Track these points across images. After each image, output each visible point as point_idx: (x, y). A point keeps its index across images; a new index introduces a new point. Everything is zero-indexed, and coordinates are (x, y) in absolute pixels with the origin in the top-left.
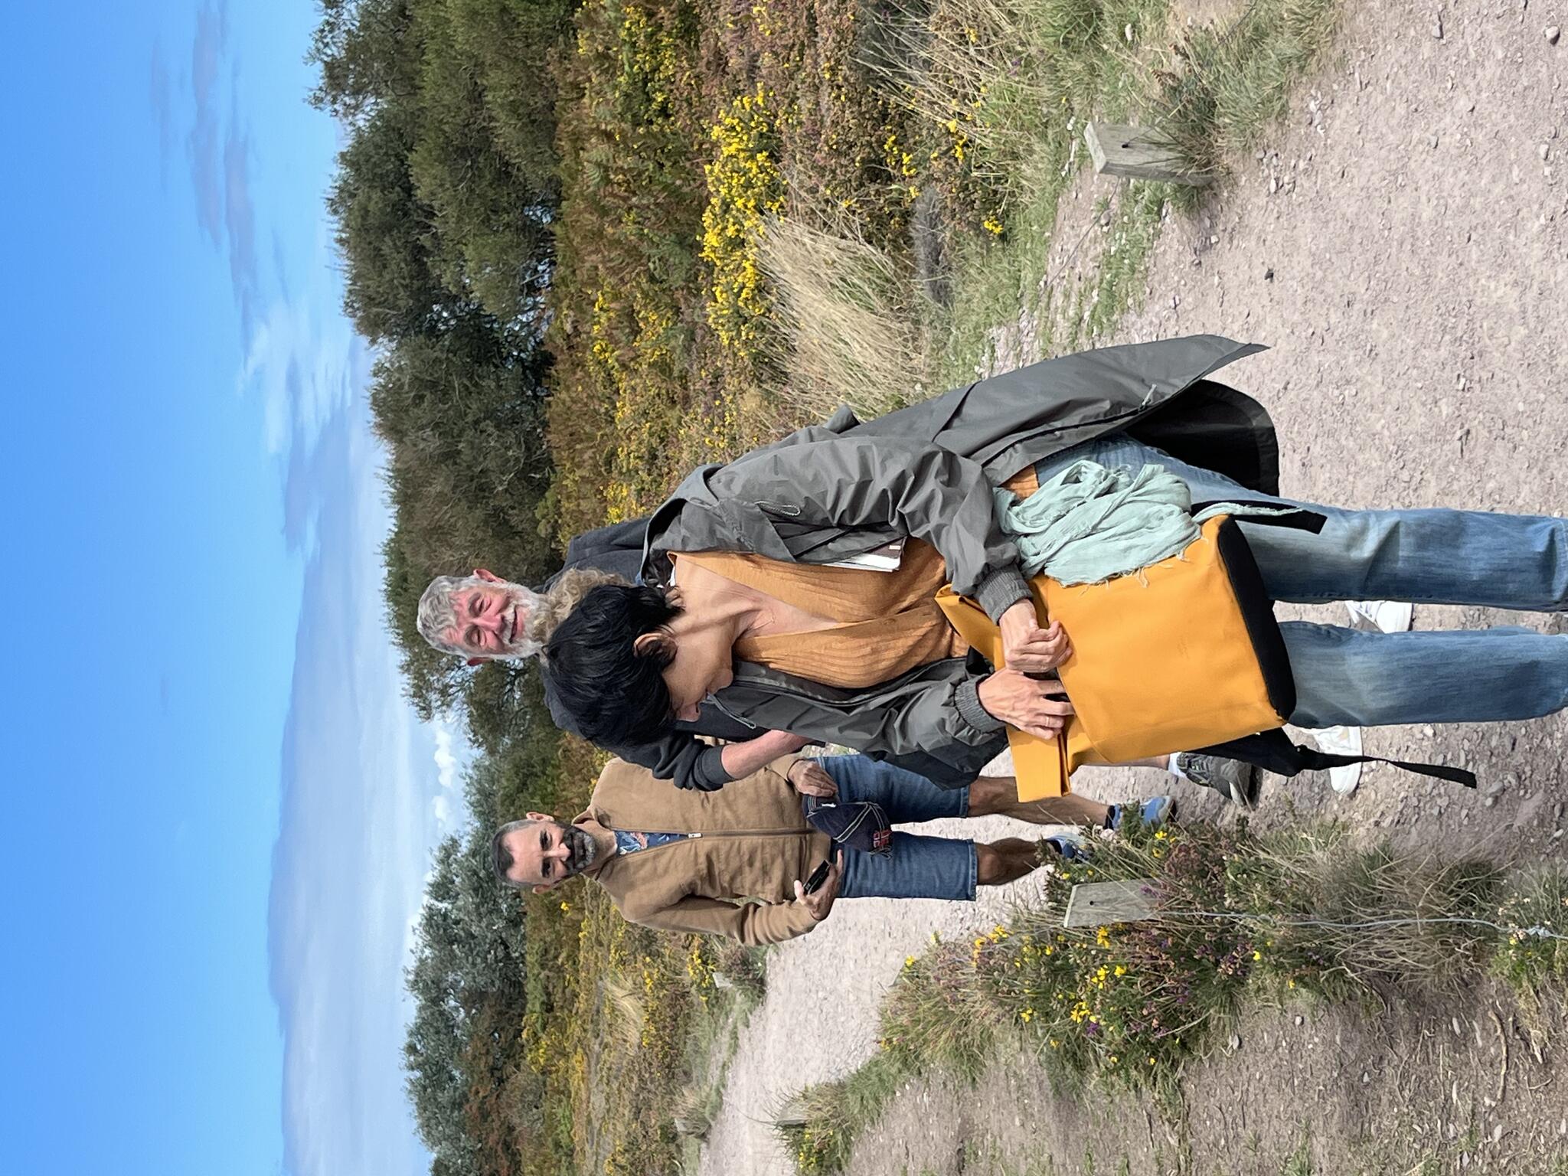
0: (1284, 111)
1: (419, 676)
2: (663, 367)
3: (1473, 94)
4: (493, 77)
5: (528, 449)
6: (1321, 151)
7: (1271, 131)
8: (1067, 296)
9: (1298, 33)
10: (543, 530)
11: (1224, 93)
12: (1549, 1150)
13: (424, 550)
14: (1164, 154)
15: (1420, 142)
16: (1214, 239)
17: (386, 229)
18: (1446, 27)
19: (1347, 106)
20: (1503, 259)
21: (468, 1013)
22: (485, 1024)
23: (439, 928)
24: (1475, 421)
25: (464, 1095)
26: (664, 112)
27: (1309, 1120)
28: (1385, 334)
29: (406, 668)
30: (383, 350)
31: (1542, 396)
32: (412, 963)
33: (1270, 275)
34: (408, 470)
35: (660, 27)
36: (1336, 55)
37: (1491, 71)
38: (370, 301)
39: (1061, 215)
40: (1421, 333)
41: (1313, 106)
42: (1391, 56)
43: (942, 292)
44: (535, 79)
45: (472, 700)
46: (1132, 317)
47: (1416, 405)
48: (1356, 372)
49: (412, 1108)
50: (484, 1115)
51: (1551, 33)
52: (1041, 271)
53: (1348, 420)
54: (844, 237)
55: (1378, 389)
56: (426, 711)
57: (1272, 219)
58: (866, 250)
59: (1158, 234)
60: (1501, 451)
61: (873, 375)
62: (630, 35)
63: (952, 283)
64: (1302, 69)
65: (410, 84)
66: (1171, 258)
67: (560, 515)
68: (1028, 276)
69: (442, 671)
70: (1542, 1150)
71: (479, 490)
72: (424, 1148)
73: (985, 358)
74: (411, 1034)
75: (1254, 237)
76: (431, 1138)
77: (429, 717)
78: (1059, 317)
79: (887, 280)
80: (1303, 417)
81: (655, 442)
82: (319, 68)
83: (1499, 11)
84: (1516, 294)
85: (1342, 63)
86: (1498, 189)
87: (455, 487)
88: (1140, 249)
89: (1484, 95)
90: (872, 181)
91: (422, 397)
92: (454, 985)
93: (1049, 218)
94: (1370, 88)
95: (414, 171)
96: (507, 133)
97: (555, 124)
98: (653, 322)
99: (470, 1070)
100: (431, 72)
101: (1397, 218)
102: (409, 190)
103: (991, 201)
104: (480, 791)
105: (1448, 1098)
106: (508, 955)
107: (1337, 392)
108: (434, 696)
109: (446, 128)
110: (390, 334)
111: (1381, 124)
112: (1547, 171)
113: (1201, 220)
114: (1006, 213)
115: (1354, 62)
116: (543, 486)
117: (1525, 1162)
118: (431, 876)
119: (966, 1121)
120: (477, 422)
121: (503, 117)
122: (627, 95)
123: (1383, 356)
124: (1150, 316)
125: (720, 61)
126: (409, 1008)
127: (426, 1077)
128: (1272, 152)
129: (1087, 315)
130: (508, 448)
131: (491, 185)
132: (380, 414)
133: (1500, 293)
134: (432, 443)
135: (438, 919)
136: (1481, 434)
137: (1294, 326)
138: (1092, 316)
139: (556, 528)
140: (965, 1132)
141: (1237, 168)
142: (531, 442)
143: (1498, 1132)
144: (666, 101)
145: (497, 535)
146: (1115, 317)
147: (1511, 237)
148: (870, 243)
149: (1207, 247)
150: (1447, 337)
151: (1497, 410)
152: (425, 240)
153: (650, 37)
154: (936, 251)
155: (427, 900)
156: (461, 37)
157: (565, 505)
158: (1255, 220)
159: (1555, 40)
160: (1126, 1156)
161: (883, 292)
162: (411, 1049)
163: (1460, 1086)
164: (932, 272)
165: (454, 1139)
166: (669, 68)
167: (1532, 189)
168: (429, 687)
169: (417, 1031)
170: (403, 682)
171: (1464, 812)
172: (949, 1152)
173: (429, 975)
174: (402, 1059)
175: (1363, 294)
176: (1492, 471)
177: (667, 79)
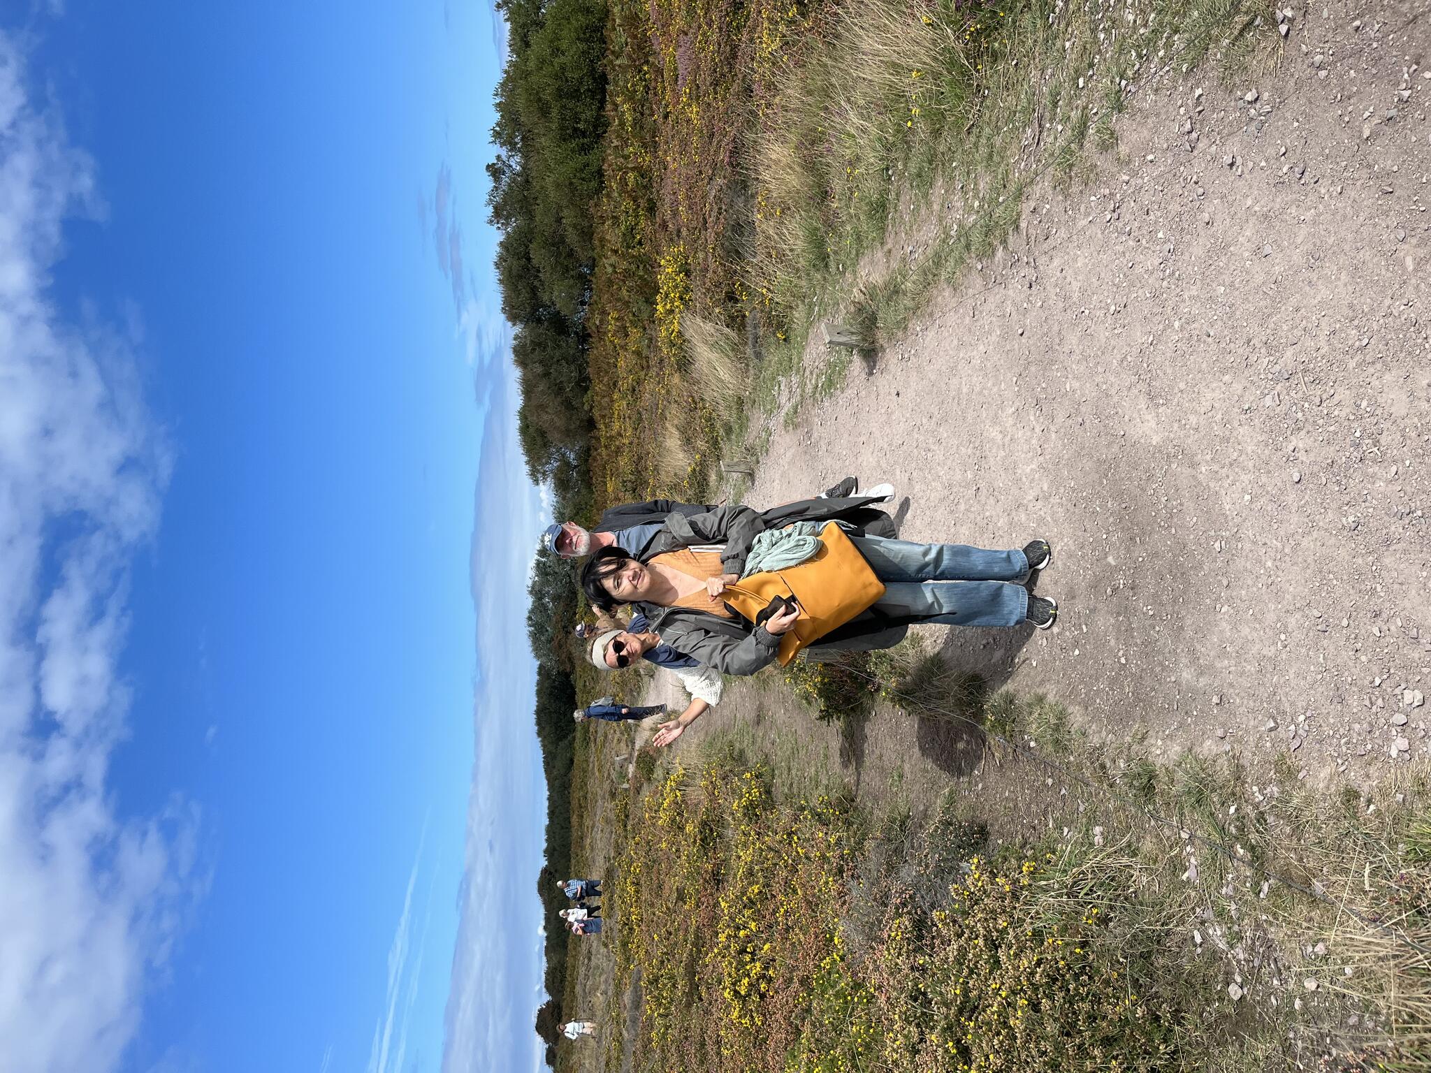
0: (906, 328)
1: (533, 466)
2: (638, 353)
3: (986, 345)
4: (565, 213)
5: (580, 372)
6: (921, 348)
7: (900, 334)
8: (811, 373)
9: (913, 299)
10: (586, 407)
11: (880, 315)
12: (1002, 801)
13: (536, 414)
14: (854, 338)
15: (963, 358)
16: (875, 371)
17: (520, 277)
18: (976, 313)
19: (933, 333)
20: (995, 420)
21: (553, 604)
22: (561, 608)
23: (541, 568)
24: (982, 485)
25: (552, 638)
26: (640, 243)
27: (903, 755)
28: (945, 435)
29: (527, 463)
30: (518, 329)
31: (1010, 484)
32: (530, 583)
33: (898, 394)
34: (529, 380)
35: (639, 206)
36: (929, 311)
37: (994, 338)
38: (513, 307)
39: (810, 337)
40: (961, 439)
41: (918, 329)
42: (951, 319)
43: (758, 355)
44: (584, 214)
45: (555, 477)
46: (838, 392)
47: (957, 470)
48: (932, 447)
49: (530, 643)
50: (560, 646)
51: (1020, 331)
52: (800, 359)
53: (928, 466)
54: (717, 324)
55: (942, 458)
56: (536, 482)
57: (899, 370)
58: (727, 330)
59: (851, 361)
60: (992, 501)
61: (730, 385)
62: (626, 208)
63: (763, 352)
64: (914, 313)
65: (530, 215)
66: (856, 373)
67: (593, 401)
68: (795, 360)
69: (543, 465)
70: (998, 800)
71: (559, 389)
72: (535, 660)
73: (776, 388)
74: (529, 612)
75: (891, 375)
76: (538, 656)
77: (538, 484)
78: (808, 382)
79: (735, 344)
80: (909, 459)
81: (635, 384)
82: (491, 209)
83: (999, 314)
84: (1001, 436)
85: (931, 315)
86: (995, 389)
87: (549, 388)
88: (845, 366)
89: (991, 347)
90: (730, 301)
91: (534, 349)
92: (548, 592)
93: (805, 337)
94: (943, 328)
95: (531, 252)
96: (572, 237)
97: (593, 234)
98: (635, 333)
99: (555, 628)
100: (539, 210)
101: (952, 387)
102: (529, 259)
103: (780, 325)
104: (559, 512)
105: (960, 764)
106: (571, 582)
107: (924, 453)
108: (539, 475)
109: (546, 234)
110: (521, 321)
111: (947, 345)
112: (1016, 389)
113: (869, 362)
114: (786, 331)
115: (936, 316)
116: (586, 389)
117: (991, 802)
118: (538, 547)
119: (761, 704)
120: (558, 361)
121: (570, 229)
122: (624, 234)
123: (944, 444)
124: (846, 395)
125: (664, 226)
126: (529, 602)
127: (536, 630)
128: (900, 343)
129: (820, 385)
130: (571, 372)
131: (565, 258)
132: (516, 356)
133: (994, 434)
134: (539, 369)
135: (541, 565)
136: (984, 491)
137: (907, 418)
138: (822, 386)
139: (592, 407)
140: (760, 708)
141: (886, 345)
142: (581, 369)
143: (980, 785)
144: (641, 239)
145: (567, 408)
146: (832, 391)
147: (1000, 412)
148: (728, 327)
149: (871, 374)
150: (971, 445)
151: (991, 483)
152: (536, 283)
153: (634, 210)
154: (756, 338)
155: (537, 557)
156: (553, 194)
157: (595, 398)
158: (892, 367)
159: (1022, 335)
160: (827, 742)
161: (733, 350)
162: (530, 618)
163: (965, 762)
164: (754, 346)
165: (547, 655)
166: (643, 223)
167: (1008, 394)
168: (538, 471)
169: (532, 611)
170: (526, 469)
171: (971, 648)
172: (753, 715)
173: (537, 588)
174: (525, 622)
175: (937, 416)
176: (988, 508)
177: (642, 229)
